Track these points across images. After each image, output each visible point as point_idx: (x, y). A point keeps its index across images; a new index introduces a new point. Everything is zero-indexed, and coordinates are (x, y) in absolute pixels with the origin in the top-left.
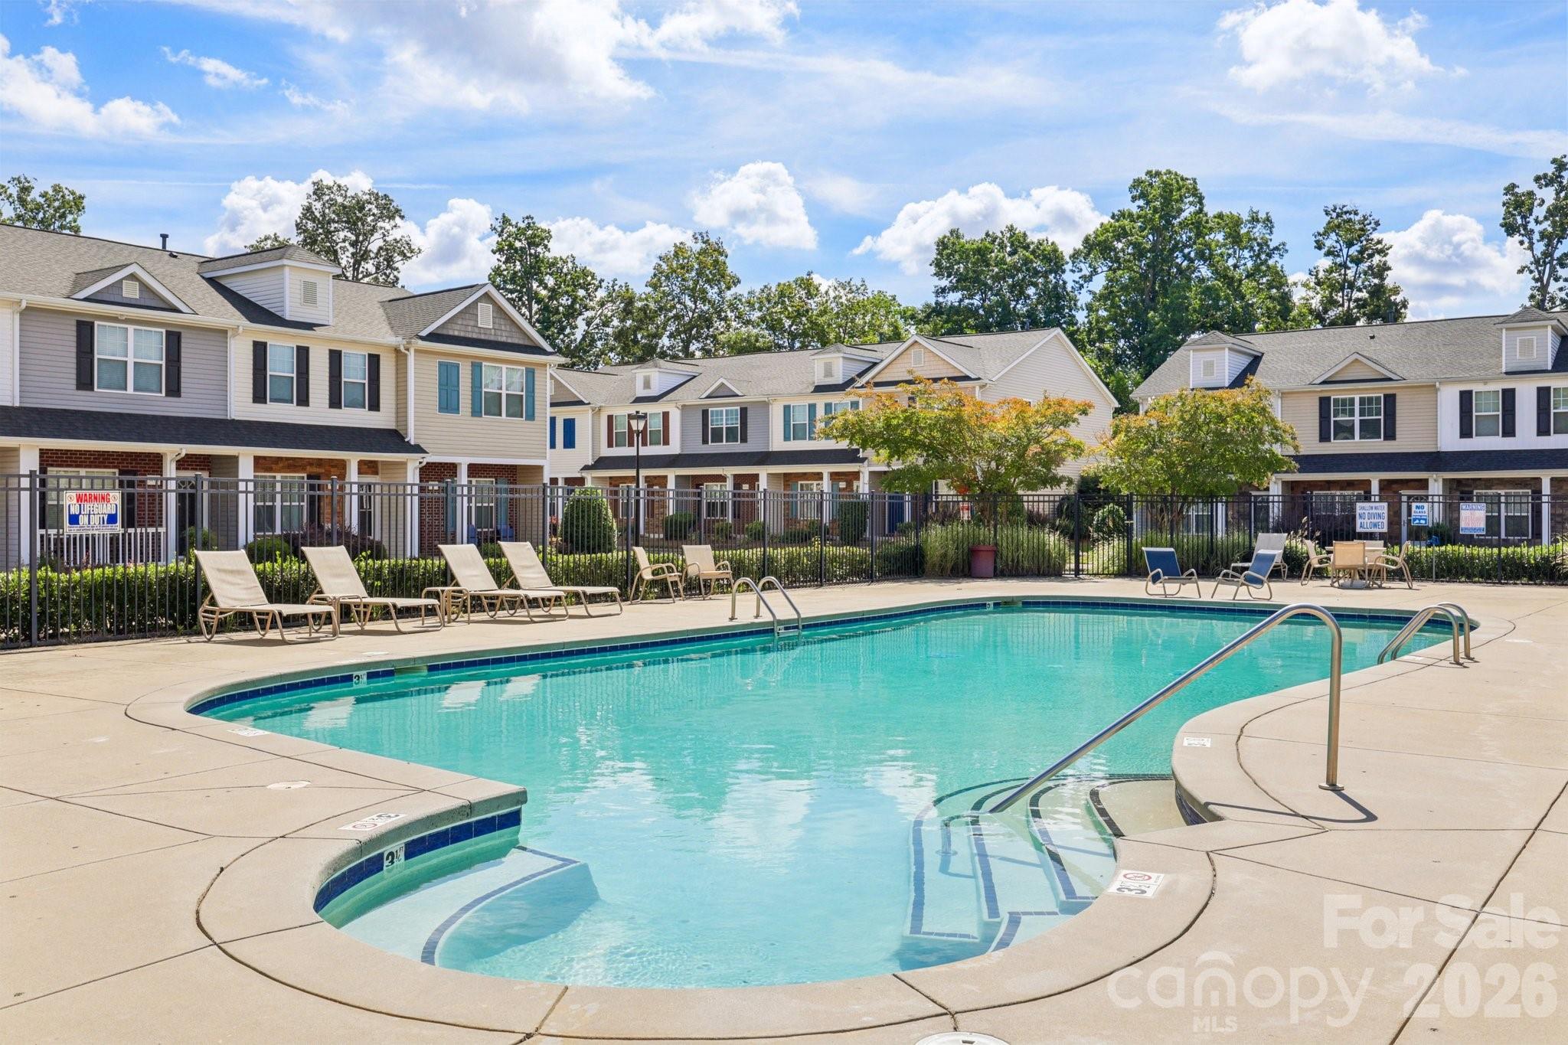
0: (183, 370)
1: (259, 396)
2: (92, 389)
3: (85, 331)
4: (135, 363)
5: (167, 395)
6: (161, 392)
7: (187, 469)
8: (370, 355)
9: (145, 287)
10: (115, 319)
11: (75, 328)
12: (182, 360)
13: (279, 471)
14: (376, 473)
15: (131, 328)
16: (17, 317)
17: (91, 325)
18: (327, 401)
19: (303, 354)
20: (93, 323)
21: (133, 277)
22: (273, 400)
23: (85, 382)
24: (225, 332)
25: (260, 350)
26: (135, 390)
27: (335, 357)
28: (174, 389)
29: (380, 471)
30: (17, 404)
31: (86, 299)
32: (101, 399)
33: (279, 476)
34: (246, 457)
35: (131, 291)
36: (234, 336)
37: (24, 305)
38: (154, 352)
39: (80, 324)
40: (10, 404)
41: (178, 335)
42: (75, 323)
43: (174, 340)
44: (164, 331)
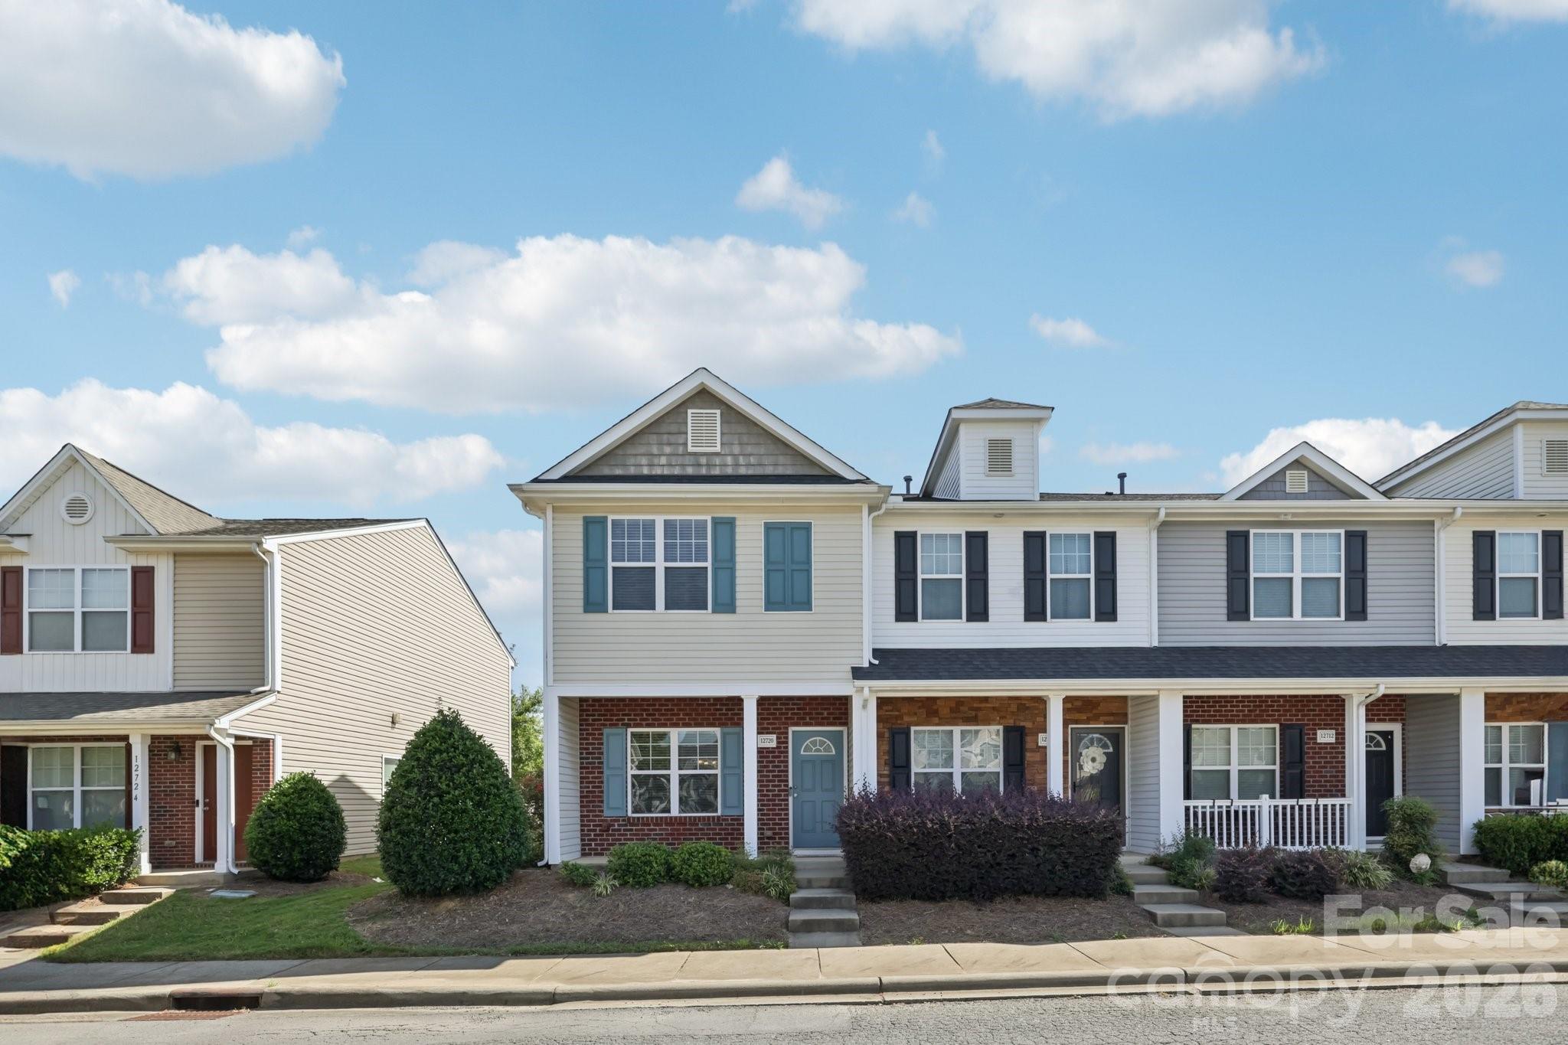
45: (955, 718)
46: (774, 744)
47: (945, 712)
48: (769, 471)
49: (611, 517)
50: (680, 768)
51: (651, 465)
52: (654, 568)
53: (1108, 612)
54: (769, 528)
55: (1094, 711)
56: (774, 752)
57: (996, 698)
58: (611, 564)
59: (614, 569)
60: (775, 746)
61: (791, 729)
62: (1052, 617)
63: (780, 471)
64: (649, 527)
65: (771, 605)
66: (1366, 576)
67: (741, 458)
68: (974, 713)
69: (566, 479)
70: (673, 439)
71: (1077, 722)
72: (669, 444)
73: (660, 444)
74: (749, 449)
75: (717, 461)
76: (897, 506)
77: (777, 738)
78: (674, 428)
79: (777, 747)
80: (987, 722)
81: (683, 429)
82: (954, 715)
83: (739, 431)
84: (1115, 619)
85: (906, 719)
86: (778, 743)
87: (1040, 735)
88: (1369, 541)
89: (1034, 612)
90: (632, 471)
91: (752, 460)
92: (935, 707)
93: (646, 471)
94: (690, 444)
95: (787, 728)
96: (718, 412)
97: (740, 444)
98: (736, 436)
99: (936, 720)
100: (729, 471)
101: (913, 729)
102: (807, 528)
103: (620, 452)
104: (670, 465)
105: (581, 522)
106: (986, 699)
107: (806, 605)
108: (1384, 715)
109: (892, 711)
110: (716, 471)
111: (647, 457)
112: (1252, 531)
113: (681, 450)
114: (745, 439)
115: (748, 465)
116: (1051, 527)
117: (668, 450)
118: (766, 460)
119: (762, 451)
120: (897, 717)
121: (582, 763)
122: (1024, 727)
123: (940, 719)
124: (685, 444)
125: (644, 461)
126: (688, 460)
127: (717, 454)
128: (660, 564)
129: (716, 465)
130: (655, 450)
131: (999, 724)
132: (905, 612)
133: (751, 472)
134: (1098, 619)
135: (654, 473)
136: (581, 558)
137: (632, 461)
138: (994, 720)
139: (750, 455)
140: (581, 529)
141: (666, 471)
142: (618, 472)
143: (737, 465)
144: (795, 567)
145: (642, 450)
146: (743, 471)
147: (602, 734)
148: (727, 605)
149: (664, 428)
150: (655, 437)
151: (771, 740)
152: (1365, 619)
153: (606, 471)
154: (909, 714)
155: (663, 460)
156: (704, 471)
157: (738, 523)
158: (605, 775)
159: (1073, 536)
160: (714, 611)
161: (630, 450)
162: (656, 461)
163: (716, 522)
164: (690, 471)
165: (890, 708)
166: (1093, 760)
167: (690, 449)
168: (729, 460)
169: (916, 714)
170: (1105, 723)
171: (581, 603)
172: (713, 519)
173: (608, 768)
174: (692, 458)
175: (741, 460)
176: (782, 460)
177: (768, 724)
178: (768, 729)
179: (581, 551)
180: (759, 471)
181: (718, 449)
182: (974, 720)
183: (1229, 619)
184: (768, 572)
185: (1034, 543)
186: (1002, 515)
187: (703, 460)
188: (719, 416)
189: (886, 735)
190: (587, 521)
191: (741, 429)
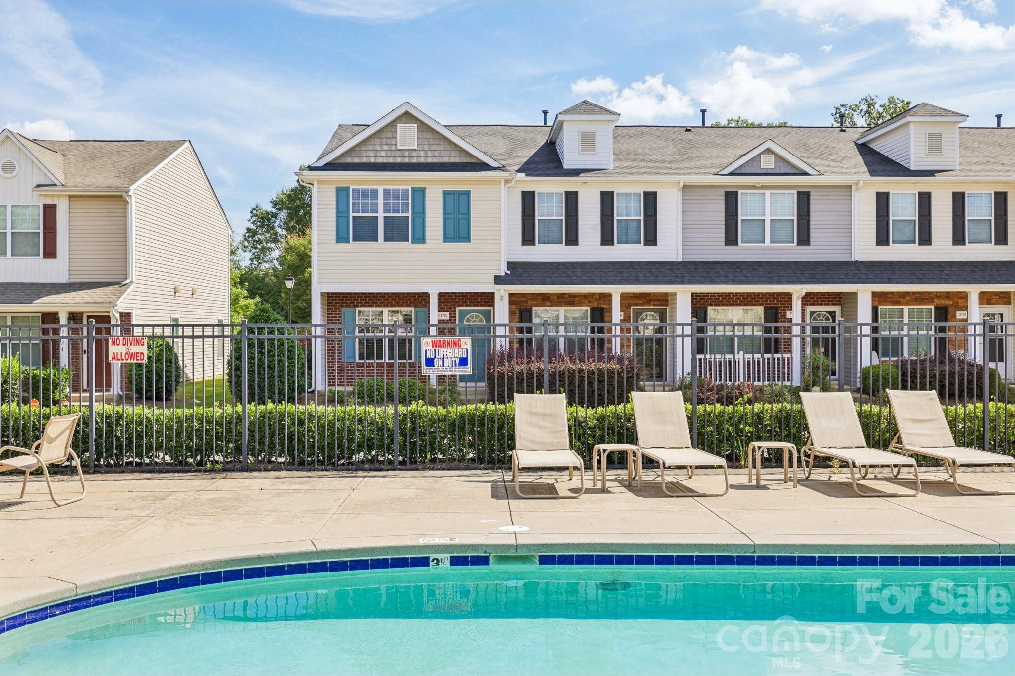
0: (812, 222)
1: (882, 239)
2: (737, 244)
3: (731, 199)
4: (771, 220)
5: (798, 244)
6: (793, 242)
7: (821, 304)
8: (996, 193)
9: (779, 158)
10: (754, 187)
11: (723, 198)
12: (812, 214)
13: (907, 304)
14: (1008, 303)
15: (768, 193)
16: (680, 194)
17: (736, 194)
18: (951, 240)
19: (925, 199)
20: (737, 192)
21: (768, 151)
22: (894, 242)
23: (731, 238)
24: (850, 187)
25: (883, 199)
26: (772, 242)
27: (959, 199)
28: (804, 239)
29: (1012, 301)
30: (680, 260)
31: (731, 174)
32: (743, 252)
33: (906, 308)
34: (864, 293)
35: (768, 163)
36: (857, 190)
37: (682, 184)
38: (788, 210)
39: (727, 194)
40: (675, 260)
41: (808, 194)
42: (723, 194)
43: (804, 199)
44: (795, 192)
45: (560, 302)
46: (447, 318)
47: (554, 300)
49: (352, 187)
50: (389, 333)
52: (377, 217)
53: (651, 239)
54: (445, 194)
55: (647, 298)
58: (352, 215)
59: (353, 217)
61: (458, 309)
62: (618, 243)
63: (452, 159)
64: (375, 193)
65: (446, 238)
66: (810, 218)
67: (429, 152)
68: (572, 299)
69: (325, 168)
70: (389, 141)
71: (636, 305)
72: (387, 144)
73: (381, 144)
74: (434, 147)
75: (415, 154)
77: (449, 314)
78: (389, 135)
79: (450, 320)
80: (580, 305)
81: (395, 136)
82: (560, 300)
83: (428, 137)
84: (656, 244)
85: (530, 302)
86: (450, 317)
88: (812, 198)
89: (607, 239)
90: (364, 160)
91: (436, 154)
92: (548, 298)
93: (374, 161)
94: (399, 145)
95: (456, 308)
96: (416, 125)
97: (428, 144)
98: (426, 140)
99: (549, 303)
100: (422, 159)
101: (534, 308)
102: (468, 193)
103: (357, 149)
104: (387, 157)
105: (334, 190)
107: (468, 239)
108: (829, 301)
109: (521, 297)
110: (416, 160)
111: (374, 152)
112: (740, 192)
113: (393, 148)
114: (432, 141)
115: (433, 157)
116: (617, 189)
117: (386, 147)
118: (443, 154)
119: (442, 148)
120: (524, 302)
121: (328, 329)
122: (603, 308)
123: (551, 304)
124: (396, 144)
125: (371, 154)
126: (397, 153)
127: (415, 150)
128: (381, 215)
129: (414, 156)
130: (378, 148)
131: (588, 306)
132: (528, 239)
133: (435, 161)
134: (645, 244)
135: (377, 161)
136: (334, 211)
137: (364, 154)
138: (585, 304)
139: (434, 150)
140: (334, 194)
141: (385, 160)
142: (356, 160)
143: (427, 156)
144: (461, 216)
145: (371, 147)
146: (430, 159)
147: (341, 311)
148: (420, 238)
149: (384, 135)
150: (378, 140)
151: (446, 315)
152: (809, 244)
153: (349, 160)
154: (531, 300)
155: (383, 154)
156: (407, 160)
157: (427, 190)
159: (630, 194)
160: (413, 242)
161: (364, 149)
162: (379, 154)
163: (414, 190)
164: (400, 162)
165: (520, 295)
166: (647, 328)
167: (399, 147)
168: (422, 153)
169: (535, 301)
170: (654, 305)
171: (334, 237)
172: (412, 188)
174: (400, 152)
175: (429, 154)
176: (453, 153)
177: (444, 306)
178: (444, 308)
179: (334, 207)
180: (440, 160)
181: (415, 147)
182: (572, 304)
183: (726, 244)
184: (444, 219)
185: (607, 199)
187: (407, 154)
188: (416, 128)
189: (518, 312)
190: (338, 190)
191: (430, 135)
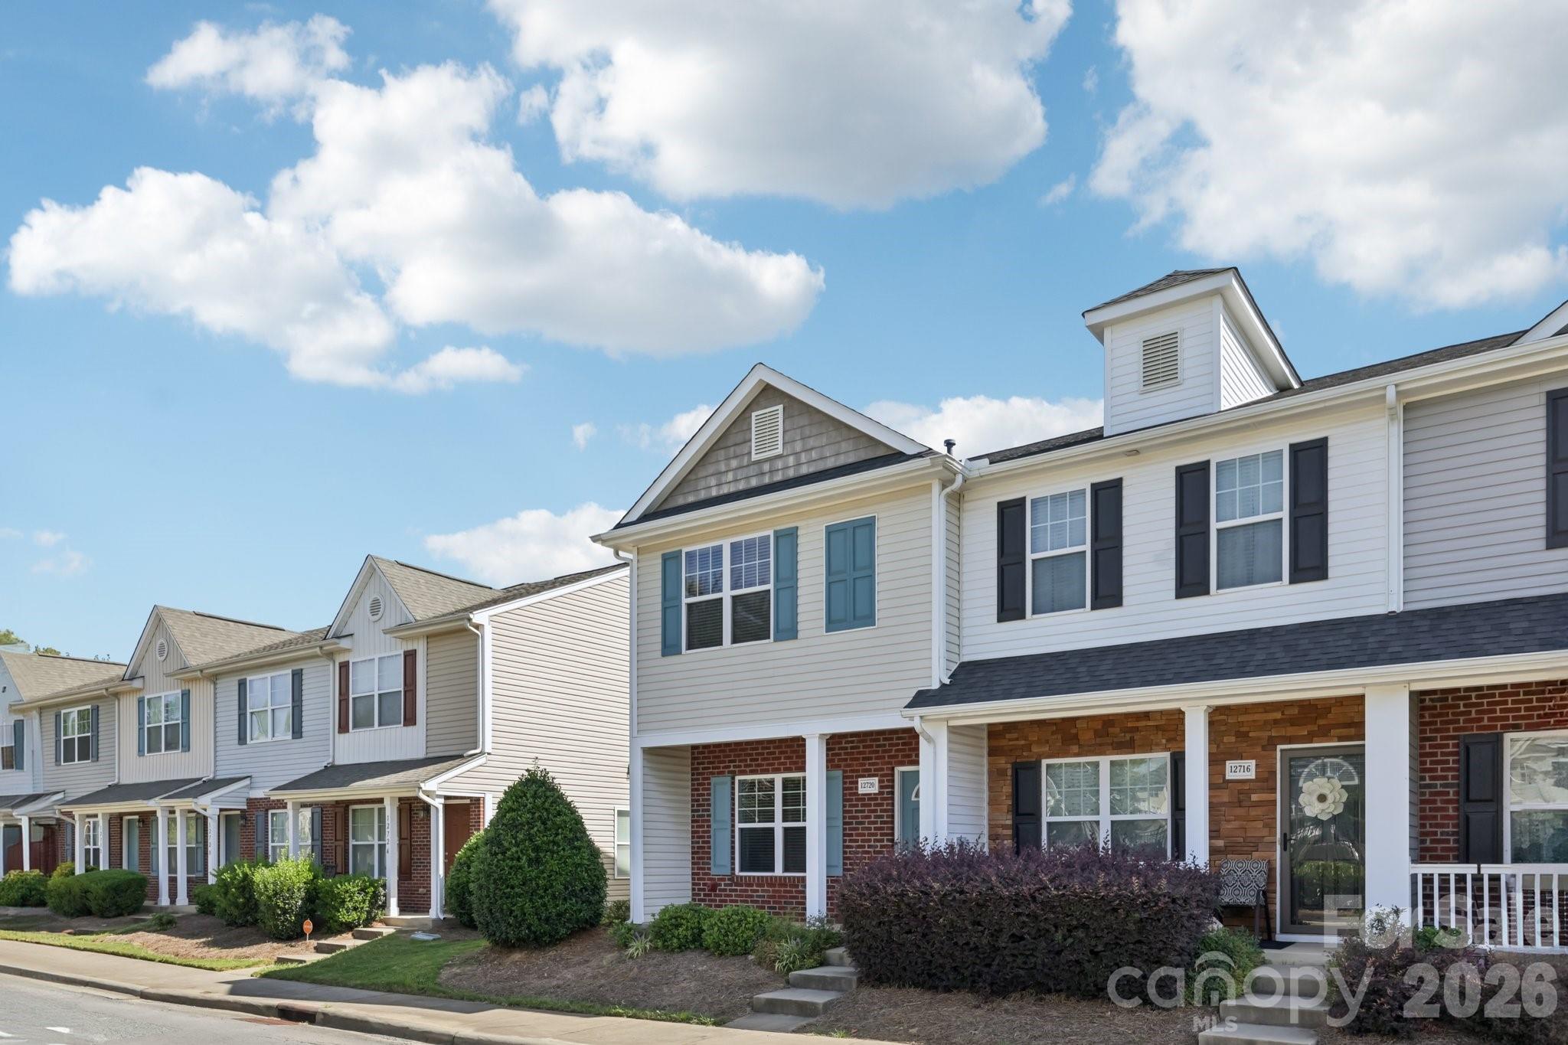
45: (1103, 744)
46: (875, 790)
47: (1086, 737)
48: (831, 463)
49: (683, 551)
50: (785, 820)
51: (719, 485)
52: (721, 600)
53: (1312, 566)
54: (830, 532)
55: (1321, 722)
56: (876, 799)
57: (1161, 712)
58: (685, 601)
59: (688, 605)
60: (877, 792)
61: (899, 769)
62: (1220, 587)
63: (842, 461)
64: (716, 554)
65: (832, 624)
67: (803, 456)
68: (1128, 736)
69: (645, 517)
70: (739, 450)
71: (1290, 740)
72: (736, 457)
73: (728, 459)
74: (811, 443)
75: (779, 464)
76: (983, 472)
77: (880, 781)
78: (739, 438)
79: (880, 793)
80: (1148, 747)
81: (747, 437)
82: (1098, 740)
83: (801, 424)
84: (1326, 576)
85: (1035, 749)
86: (881, 787)
87: (1228, 762)
89: (1192, 583)
90: (703, 496)
91: (814, 455)
92: (1074, 731)
93: (714, 493)
94: (753, 452)
95: (893, 769)
96: (780, 406)
97: (802, 439)
98: (798, 431)
99: (1075, 749)
100: (791, 473)
101: (1045, 762)
102: (869, 524)
103: (692, 477)
104: (736, 480)
105: (659, 561)
106: (1146, 715)
107: (869, 619)
109: (1017, 739)
110: (779, 477)
111: (715, 477)
113: (745, 462)
114: (807, 432)
115: (809, 462)
116: (1214, 455)
117: (734, 463)
118: (827, 451)
119: (824, 440)
120: (1023, 748)
121: (693, 816)
123: (1080, 746)
124: (750, 453)
125: (713, 481)
126: (753, 470)
127: (779, 457)
128: (727, 594)
129: (778, 470)
130: (723, 468)
131: (1166, 749)
132: (1011, 605)
133: (812, 469)
134: (1295, 581)
135: (721, 493)
136: (659, 599)
137: (702, 484)
138: (1157, 745)
139: (812, 449)
140: (659, 568)
141: (734, 487)
142: (691, 499)
143: (798, 465)
144: (858, 574)
145: (711, 469)
146: (804, 470)
147: (709, 784)
148: (789, 632)
149: (731, 440)
150: (722, 452)
151: (872, 785)
153: (681, 501)
154: (1039, 742)
155: (730, 476)
156: (767, 480)
157: (800, 532)
158: (712, 830)
159: (1254, 458)
160: (776, 640)
161: (702, 473)
162: (724, 479)
163: (779, 535)
164: (754, 483)
165: (1015, 735)
166: (1322, 798)
167: (755, 457)
168: (791, 461)
169: (1047, 742)
170: (1340, 739)
171: (660, 647)
172: (776, 532)
173: (715, 821)
174: (756, 467)
175: (803, 458)
176: (844, 446)
177: (870, 764)
178: (870, 770)
179: (659, 592)
180: (820, 467)
181: (779, 451)
182: (1130, 746)
183: (1554, 547)
184: (828, 584)
185: (1192, 482)
186: (1137, 452)
187: (766, 467)
188: (781, 412)
189: (1009, 772)
190: (665, 558)
191: (804, 420)
